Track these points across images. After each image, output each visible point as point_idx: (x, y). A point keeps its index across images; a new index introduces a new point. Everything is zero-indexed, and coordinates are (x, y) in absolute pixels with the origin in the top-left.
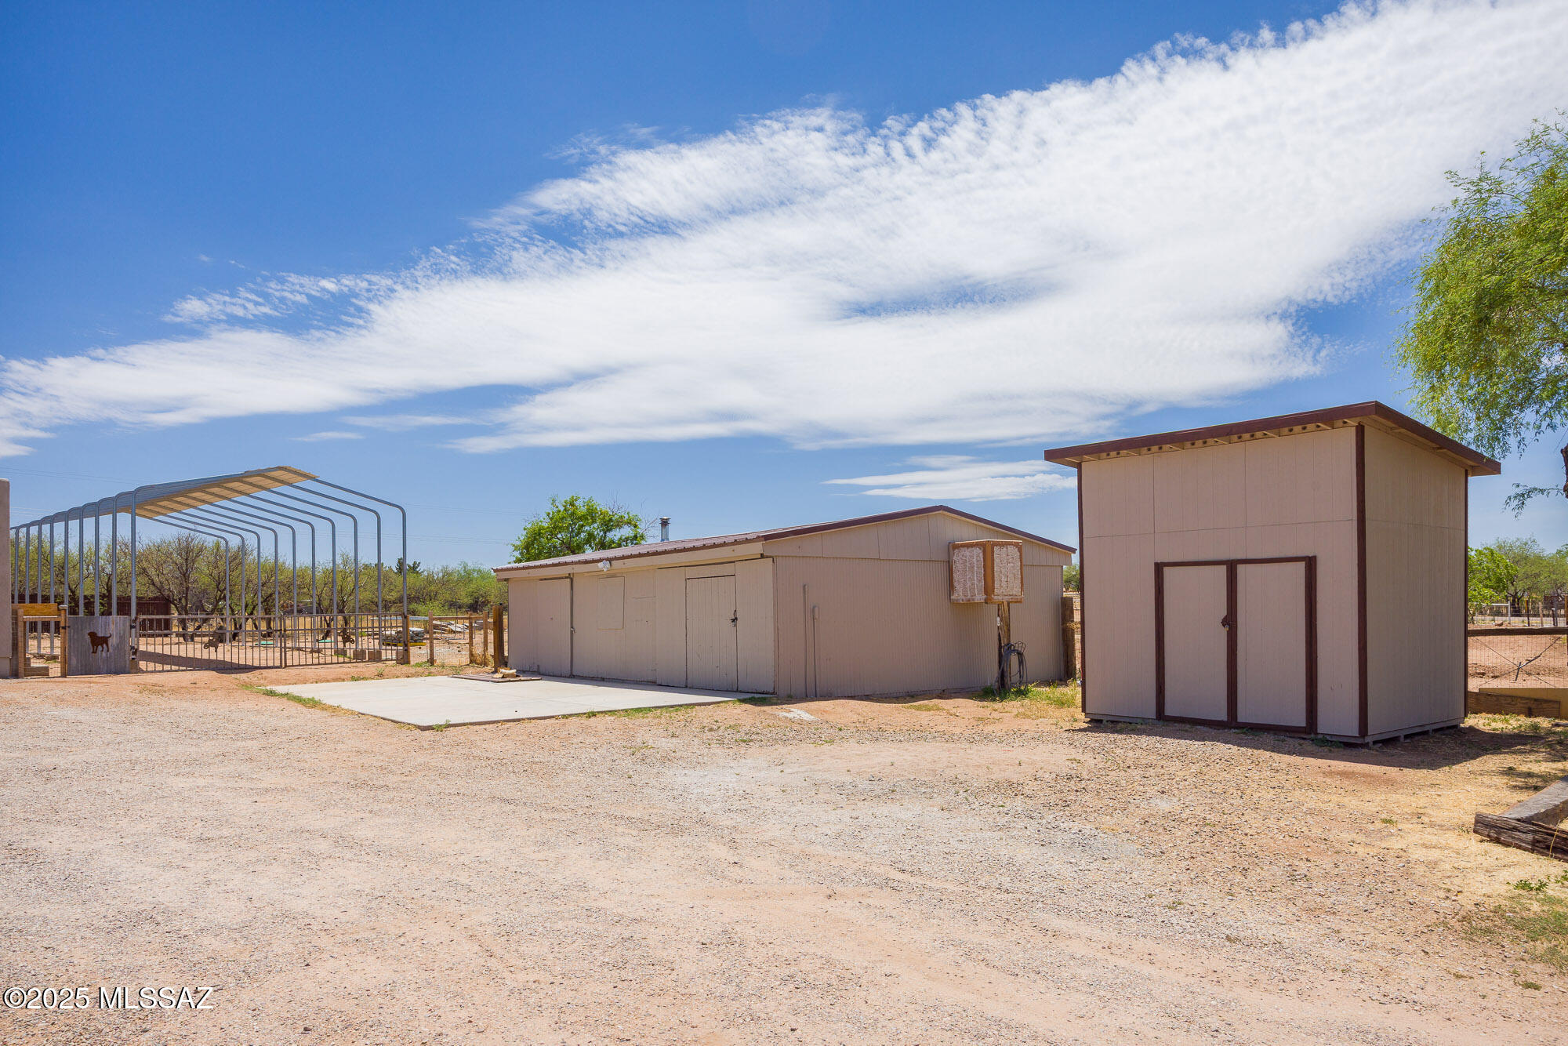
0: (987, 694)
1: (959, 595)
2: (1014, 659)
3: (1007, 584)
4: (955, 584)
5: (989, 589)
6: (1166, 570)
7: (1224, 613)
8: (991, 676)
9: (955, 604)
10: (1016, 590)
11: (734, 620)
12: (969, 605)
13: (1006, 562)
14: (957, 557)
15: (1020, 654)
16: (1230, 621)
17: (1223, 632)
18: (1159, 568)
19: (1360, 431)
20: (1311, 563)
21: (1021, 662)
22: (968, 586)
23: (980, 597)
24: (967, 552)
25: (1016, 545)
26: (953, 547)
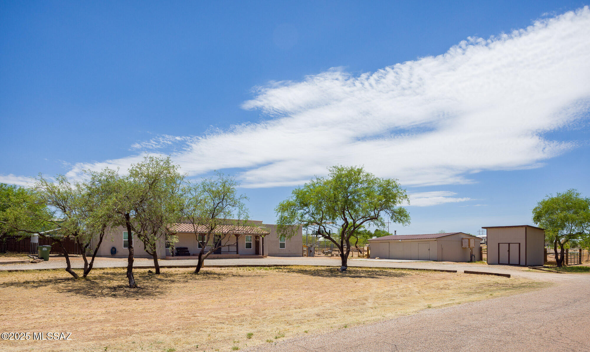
0: (469, 262)
1: (464, 246)
2: (473, 257)
3: (472, 244)
4: (463, 245)
5: (469, 246)
6: (500, 244)
7: (508, 250)
8: (469, 259)
9: (463, 248)
10: (474, 246)
11: (429, 250)
12: (466, 248)
13: (472, 242)
14: (463, 240)
15: (474, 256)
16: (509, 251)
17: (508, 252)
18: (499, 244)
19: (526, 228)
20: (520, 244)
21: (474, 257)
22: (465, 245)
23: (468, 247)
24: (465, 240)
25: (474, 239)
26: (463, 239)
